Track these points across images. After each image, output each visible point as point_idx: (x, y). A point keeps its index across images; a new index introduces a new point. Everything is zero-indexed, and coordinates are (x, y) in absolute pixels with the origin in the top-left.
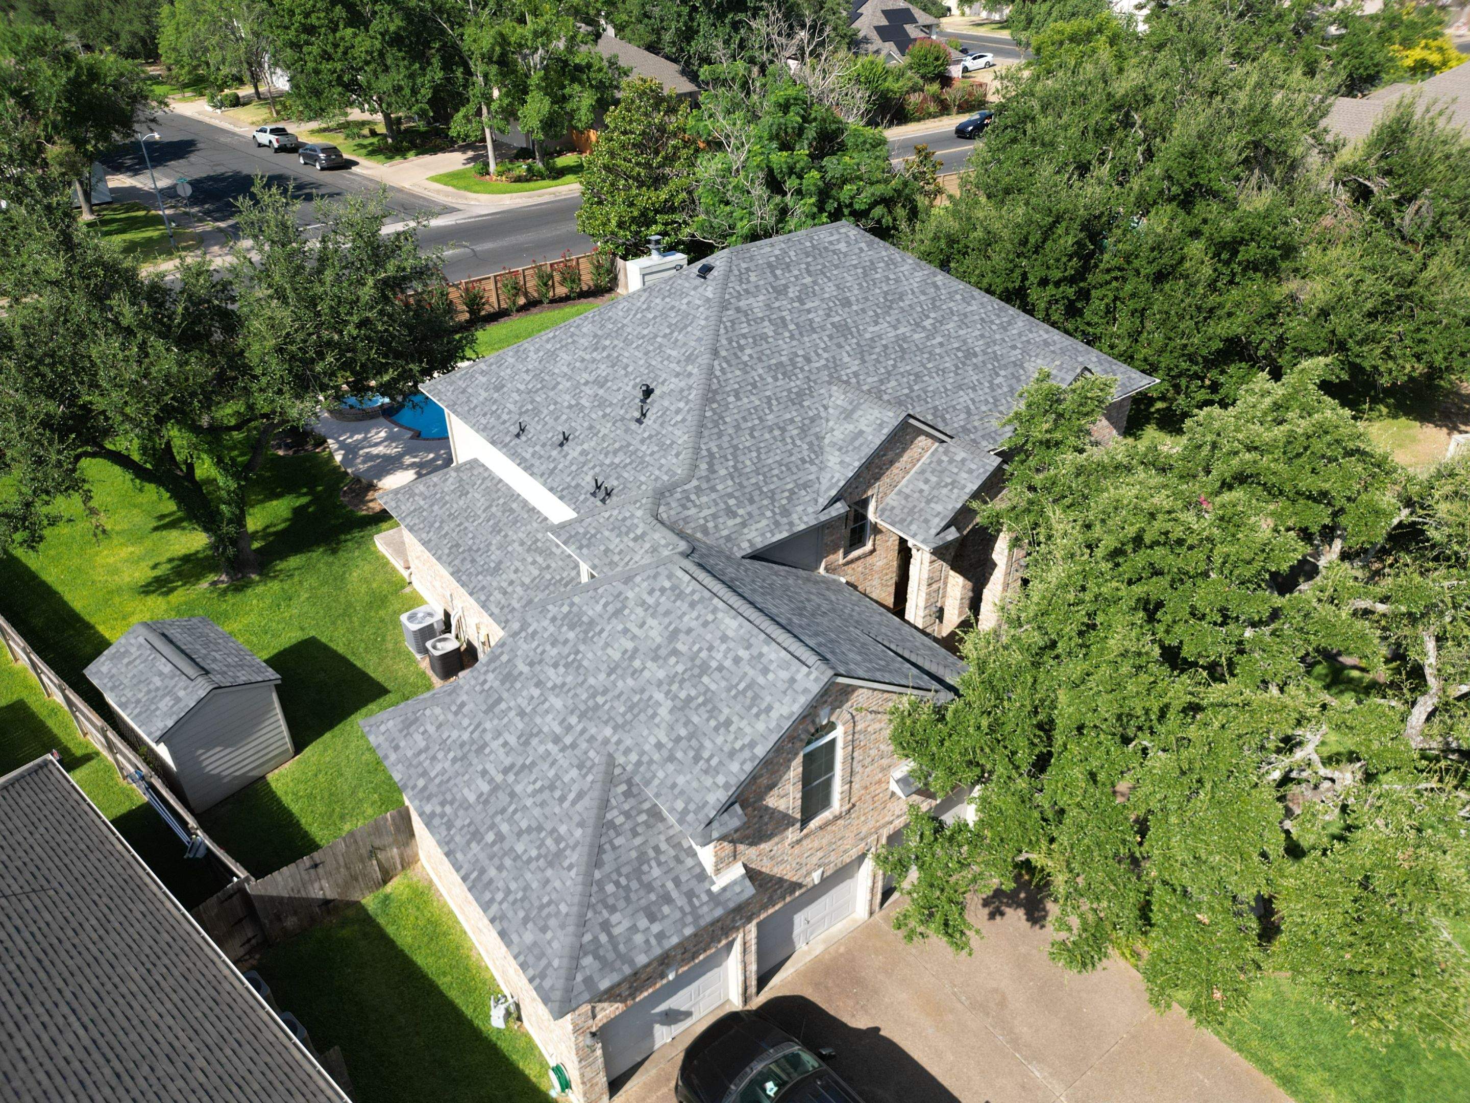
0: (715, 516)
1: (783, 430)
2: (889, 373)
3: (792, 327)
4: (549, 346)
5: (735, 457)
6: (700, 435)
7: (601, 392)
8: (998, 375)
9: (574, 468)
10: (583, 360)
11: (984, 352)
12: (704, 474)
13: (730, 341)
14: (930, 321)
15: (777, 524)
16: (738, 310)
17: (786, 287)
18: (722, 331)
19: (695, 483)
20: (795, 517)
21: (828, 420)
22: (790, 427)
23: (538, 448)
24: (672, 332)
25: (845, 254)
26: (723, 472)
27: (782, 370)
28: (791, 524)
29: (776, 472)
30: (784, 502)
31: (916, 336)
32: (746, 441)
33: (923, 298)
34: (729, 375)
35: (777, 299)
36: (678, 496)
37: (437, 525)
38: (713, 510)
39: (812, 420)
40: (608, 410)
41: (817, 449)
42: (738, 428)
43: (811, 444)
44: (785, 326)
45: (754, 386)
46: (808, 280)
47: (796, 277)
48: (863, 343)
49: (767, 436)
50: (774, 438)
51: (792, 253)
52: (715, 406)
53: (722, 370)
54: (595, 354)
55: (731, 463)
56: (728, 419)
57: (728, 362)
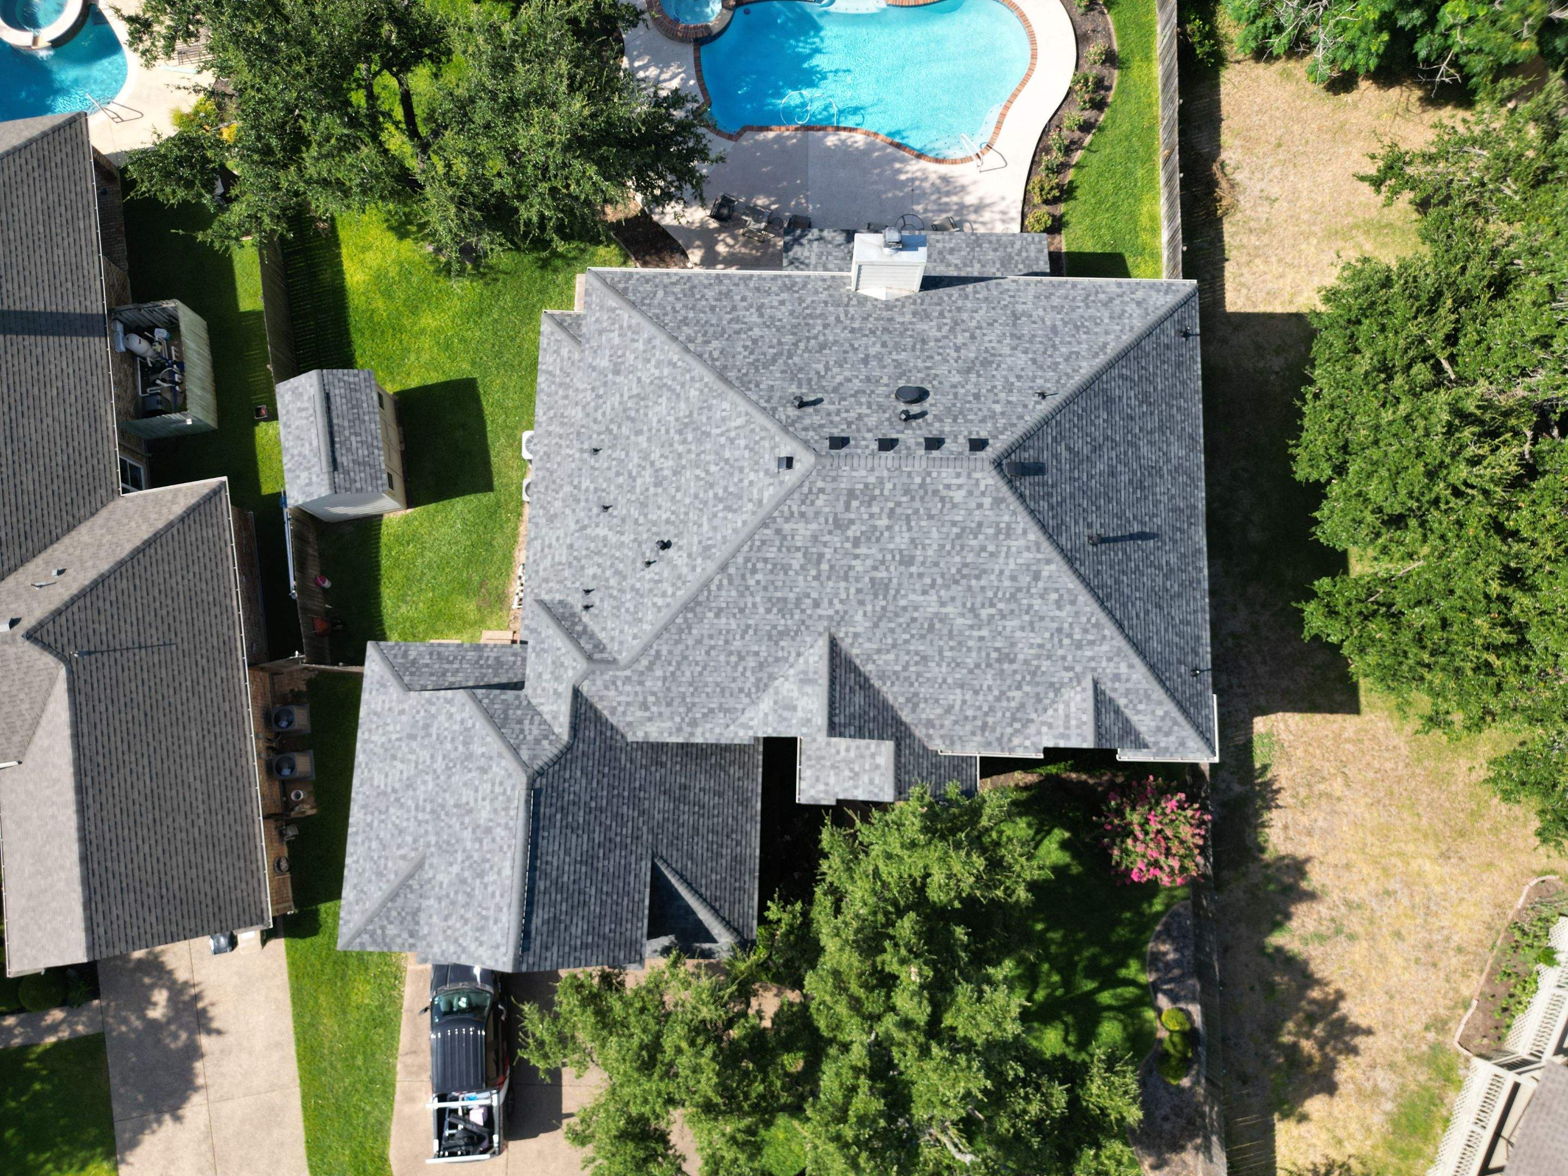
0: (628, 704)
1: (741, 658)
2: (894, 646)
3: (825, 567)
4: (666, 372)
5: (679, 664)
6: (658, 636)
7: (652, 490)
8: (1019, 687)
9: (592, 546)
10: (667, 432)
11: (1026, 662)
12: (641, 668)
13: (747, 560)
14: (992, 611)
15: (679, 730)
16: (778, 532)
17: (852, 522)
18: (746, 548)
19: (628, 673)
20: (699, 731)
21: (791, 666)
22: (750, 659)
23: (592, 487)
24: (721, 500)
25: (954, 506)
26: (659, 673)
27: (782, 606)
28: (692, 734)
29: (709, 690)
30: (698, 715)
31: (960, 621)
32: (700, 655)
33: (1007, 583)
34: (723, 593)
35: (830, 533)
36: (607, 677)
37: (552, 413)
38: (630, 699)
39: (777, 660)
40: (641, 520)
41: (762, 687)
42: (699, 642)
43: (759, 680)
44: (819, 562)
45: (742, 611)
46: (883, 522)
47: (872, 516)
48: (891, 608)
49: (722, 658)
50: (728, 663)
51: (889, 486)
52: (690, 615)
53: (720, 587)
54: (677, 437)
55: (672, 669)
56: (694, 631)
57: (730, 582)
